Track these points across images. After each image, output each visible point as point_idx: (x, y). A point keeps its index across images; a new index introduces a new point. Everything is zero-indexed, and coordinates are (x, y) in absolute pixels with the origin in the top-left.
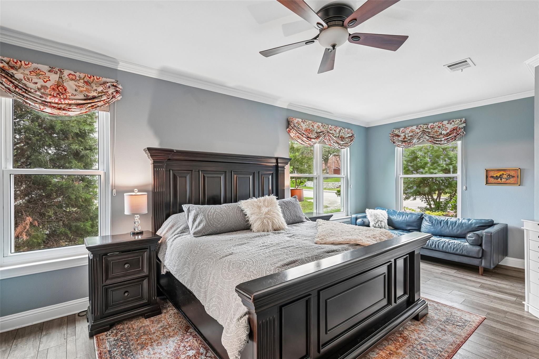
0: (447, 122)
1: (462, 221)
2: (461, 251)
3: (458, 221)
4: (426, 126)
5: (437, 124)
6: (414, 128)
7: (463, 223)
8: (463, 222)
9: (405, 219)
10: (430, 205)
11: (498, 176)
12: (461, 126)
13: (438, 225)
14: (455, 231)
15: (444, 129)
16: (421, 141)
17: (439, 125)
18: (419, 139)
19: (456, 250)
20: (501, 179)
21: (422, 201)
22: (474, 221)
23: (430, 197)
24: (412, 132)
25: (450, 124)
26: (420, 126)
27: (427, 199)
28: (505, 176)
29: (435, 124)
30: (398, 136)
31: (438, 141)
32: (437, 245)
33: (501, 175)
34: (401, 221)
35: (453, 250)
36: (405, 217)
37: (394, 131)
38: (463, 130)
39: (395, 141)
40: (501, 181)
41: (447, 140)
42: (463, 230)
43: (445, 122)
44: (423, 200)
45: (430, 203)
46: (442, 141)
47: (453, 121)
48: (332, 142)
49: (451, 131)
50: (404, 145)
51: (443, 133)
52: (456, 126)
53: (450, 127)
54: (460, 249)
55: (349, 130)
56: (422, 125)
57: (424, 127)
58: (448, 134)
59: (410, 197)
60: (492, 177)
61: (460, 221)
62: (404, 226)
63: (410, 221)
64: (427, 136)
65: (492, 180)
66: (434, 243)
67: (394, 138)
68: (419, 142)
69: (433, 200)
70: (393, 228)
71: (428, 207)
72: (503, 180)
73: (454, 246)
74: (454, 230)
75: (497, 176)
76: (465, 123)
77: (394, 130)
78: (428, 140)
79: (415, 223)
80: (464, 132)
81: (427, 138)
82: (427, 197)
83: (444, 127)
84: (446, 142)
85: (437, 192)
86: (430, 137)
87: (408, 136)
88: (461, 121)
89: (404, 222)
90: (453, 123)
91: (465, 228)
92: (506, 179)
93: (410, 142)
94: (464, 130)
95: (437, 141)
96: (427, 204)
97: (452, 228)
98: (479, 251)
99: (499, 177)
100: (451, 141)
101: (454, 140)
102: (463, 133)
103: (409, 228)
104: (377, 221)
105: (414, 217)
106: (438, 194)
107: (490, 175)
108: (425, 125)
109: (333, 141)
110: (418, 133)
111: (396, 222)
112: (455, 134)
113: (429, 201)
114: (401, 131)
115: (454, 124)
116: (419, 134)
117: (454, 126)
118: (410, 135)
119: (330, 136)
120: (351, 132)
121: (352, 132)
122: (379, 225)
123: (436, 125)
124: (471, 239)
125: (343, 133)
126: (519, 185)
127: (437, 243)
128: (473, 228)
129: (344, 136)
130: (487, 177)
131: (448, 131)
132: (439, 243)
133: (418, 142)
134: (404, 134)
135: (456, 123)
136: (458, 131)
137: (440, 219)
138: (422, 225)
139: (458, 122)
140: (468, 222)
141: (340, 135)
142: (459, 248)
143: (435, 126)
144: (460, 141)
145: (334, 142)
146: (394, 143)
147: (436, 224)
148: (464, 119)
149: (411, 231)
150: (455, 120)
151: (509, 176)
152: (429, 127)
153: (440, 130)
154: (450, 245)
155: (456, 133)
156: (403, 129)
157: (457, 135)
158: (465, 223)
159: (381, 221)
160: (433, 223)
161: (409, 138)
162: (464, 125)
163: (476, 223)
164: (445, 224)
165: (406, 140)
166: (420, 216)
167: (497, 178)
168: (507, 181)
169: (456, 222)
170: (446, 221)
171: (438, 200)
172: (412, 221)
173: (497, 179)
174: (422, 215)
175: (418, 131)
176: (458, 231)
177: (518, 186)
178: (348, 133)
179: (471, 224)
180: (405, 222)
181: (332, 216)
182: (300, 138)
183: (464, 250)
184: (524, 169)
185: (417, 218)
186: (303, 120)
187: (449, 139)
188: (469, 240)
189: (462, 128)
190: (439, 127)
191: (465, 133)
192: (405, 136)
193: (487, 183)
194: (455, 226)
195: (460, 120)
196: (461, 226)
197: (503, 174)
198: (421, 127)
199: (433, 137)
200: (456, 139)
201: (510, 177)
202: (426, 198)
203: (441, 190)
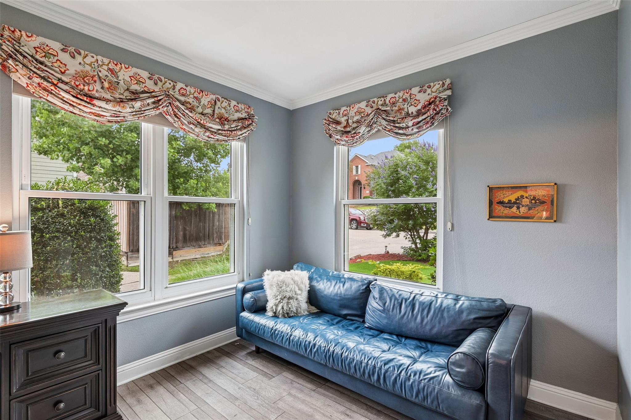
0: (417, 89)
1: (442, 303)
2: (435, 403)
3: (434, 303)
4: (383, 99)
5: (401, 94)
6: (363, 105)
7: (445, 308)
8: (444, 305)
9: (339, 292)
10: (416, 244)
11: (513, 200)
12: (444, 95)
13: (395, 310)
14: (428, 328)
15: (413, 103)
16: (374, 131)
17: (404, 97)
18: (370, 126)
19: (424, 397)
20: (518, 208)
21: (406, 238)
22: (467, 303)
23: (415, 233)
24: (360, 113)
25: (424, 92)
26: (372, 100)
27: (413, 236)
28: (526, 201)
29: (397, 96)
30: (338, 123)
31: (403, 128)
32: (382, 377)
33: (517, 199)
34: (332, 297)
35: (417, 395)
36: (339, 287)
37: (330, 113)
38: (446, 103)
39: (331, 132)
40: (518, 213)
41: (418, 126)
42: (443, 326)
43: (415, 90)
44: (408, 237)
45: (416, 241)
46: (408, 127)
47: (429, 87)
48: (186, 123)
49: (424, 107)
50: (347, 139)
51: (410, 112)
52: (434, 94)
53: (423, 98)
54: (432, 396)
55: (241, 106)
56: (375, 99)
57: (380, 103)
58: (419, 113)
59: (392, 233)
60: (501, 203)
61: (439, 301)
62: (335, 306)
63: (346, 297)
64: (384, 119)
65: (500, 210)
66: (377, 369)
67: (330, 127)
68: (371, 133)
69: (419, 237)
70: (318, 309)
71: (413, 246)
72: (523, 210)
73: (418, 386)
74: (426, 324)
75: (511, 201)
76: (450, 89)
77: (332, 111)
78: (386, 127)
79: (356, 302)
80: (449, 107)
81: (384, 123)
82: (412, 233)
83: (412, 100)
84: (416, 130)
85: (424, 227)
86: (389, 121)
87: (353, 122)
88: (443, 84)
89: (336, 298)
90: (429, 91)
91: (447, 321)
92: (527, 208)
93: (354, 133)
94: (449, 104)
95: (399, 129)
96: (412, 243)
97: (422, 320)
98: (478, 408)
99: (515, 203)
100: (424, 128)
101: (430, 126)
102: (448, 109)
103: (345, 312)
104: (281, 299)
105: (355, 286)
106: (425, 229)
107: (497, 200)
108: (380, 98)
109: (188, 120)
110: (368, 115)
111: (322, 297)
112: (431, 113)
113: (415, 238)
114: (341, 113)
115: (430, 93)
116: (371, 116)
117: (430, 96)
118: (355, 119)
119: (177, 107)
120: (246, 110)
121: (249, 110)
122: (283, 308)
123: (399, 97)
124: (458, 370)
125: (224, 108)
126: (555, 221)
127: (383, 371)
128: (464, 321)
129: (226, 115)
130: (491, 203)
131: (419, 107)
132: (386, 371)
133: (369, 131)
134: (346, 118)
135: (434, 90)
136: (437, 106)
137: (400, 295)
138: (367, 308)
139: (437, 86)
140: (455, 304)
141: (216, 112)
142: (431, 392)
143: (397, 99)
144: (440, 128)
145: (190, 123)
146: (331, 138)
147: (391, 307)
148: (448, 81)
149: (348, 317)
150: (432, 84)
151: (533, 202)
152: (387, 102)
153: (406, 106)
154: (409, 380)
155: (434, 109)
156: (345, 108)
157: (436, 114)
158: (448, 308)
159: (290, 298)
160: (387, 304)
161: (355, 125)
162: (449, 93)
163: (471, 309)
164: (409, 308)
165: (348, 129)
166: (364, 287)
167: (510, 204)
168: (531, 211)
169: (431, 303)
170: (410, 302)
171: (425, 238)
172: (349, 296)
173: (510, 208)
174: (370, 283)
175: (369, 110)
176: (433, 327)
177: (551, 224)
178: (237, 111)
179: (461, 311)
180: (339, 298)
181: (125, 304)
182: (51, 93)
183: (442, 402)
184: (565, 186)
185: (359, 290)
186: (72, 49)
187: (421, 124)
188: (454, 373)
189: (446, 100)
190: (404, 100)
191: (450, 109)
192: (348, 123)
193: (491, 216)
194: (427, 316)
195: (441, 83)
196: (439, 315)
197: (522, 196)
198: (374, 102)
199: (394, 122)
200: (433, 124)
201: (536, 203)
202: (411, 235)
203: (429, 224)
